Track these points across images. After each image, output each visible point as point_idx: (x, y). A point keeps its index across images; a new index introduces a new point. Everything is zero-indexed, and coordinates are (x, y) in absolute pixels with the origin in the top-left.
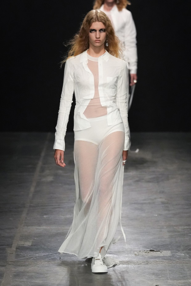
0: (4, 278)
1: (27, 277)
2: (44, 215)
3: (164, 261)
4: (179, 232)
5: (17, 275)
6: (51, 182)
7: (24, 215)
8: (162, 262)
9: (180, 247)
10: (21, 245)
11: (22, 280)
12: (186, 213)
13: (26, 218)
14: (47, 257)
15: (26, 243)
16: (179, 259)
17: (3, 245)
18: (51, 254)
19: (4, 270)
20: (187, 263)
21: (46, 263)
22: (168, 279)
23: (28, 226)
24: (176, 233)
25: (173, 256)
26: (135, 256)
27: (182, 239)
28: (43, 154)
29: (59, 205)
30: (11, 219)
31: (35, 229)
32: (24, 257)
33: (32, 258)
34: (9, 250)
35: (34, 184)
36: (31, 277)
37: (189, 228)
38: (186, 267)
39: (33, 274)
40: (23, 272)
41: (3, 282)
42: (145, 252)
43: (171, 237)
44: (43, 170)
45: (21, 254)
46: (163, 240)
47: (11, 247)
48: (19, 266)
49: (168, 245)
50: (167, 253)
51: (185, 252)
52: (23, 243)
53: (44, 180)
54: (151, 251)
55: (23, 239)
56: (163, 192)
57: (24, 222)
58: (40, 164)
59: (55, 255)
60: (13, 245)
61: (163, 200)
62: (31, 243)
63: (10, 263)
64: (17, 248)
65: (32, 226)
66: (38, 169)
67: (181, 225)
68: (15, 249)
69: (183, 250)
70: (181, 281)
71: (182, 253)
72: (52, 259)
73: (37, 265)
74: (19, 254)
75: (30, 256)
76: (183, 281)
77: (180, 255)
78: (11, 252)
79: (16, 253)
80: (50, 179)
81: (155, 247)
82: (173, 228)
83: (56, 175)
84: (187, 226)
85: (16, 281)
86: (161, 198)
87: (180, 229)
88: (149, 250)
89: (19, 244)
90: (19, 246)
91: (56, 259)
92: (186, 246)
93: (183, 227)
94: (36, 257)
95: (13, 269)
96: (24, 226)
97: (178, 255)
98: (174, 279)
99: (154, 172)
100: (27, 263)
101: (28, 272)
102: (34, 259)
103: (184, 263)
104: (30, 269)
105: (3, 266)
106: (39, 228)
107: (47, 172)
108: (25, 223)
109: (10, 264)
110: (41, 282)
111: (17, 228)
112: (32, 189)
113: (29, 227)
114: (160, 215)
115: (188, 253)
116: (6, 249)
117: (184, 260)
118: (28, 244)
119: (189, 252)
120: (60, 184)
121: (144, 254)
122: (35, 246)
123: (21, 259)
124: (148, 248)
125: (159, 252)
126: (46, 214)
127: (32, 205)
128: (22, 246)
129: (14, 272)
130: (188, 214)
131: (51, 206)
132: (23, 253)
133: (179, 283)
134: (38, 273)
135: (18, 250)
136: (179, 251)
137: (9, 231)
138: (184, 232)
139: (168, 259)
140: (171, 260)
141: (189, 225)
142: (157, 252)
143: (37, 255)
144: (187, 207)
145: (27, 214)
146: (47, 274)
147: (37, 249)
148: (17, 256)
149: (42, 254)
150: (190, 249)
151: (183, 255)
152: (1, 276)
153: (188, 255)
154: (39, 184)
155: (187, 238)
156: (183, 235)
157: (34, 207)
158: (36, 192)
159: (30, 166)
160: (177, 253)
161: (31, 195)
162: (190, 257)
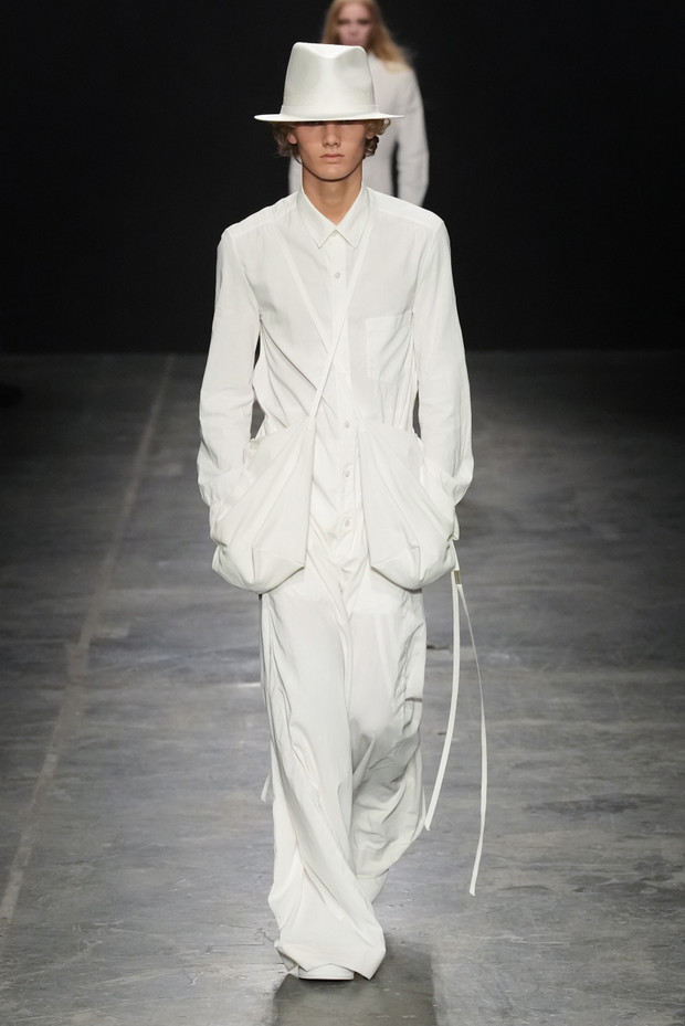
0: (60, 718)
1: (117, 716)
2: (159, 561)
4: (495, 600)
5: (92, 711)
7: (109, 561)
9: (496, 636)
10: (101, 636)
11: (105, 723)
12: (514, 553)
13: (114, 568)
14: (168, 664)
15: (113, 630)
16: (495, 666)
17: (57, 637)
18: (178, 659)
19: (61, 698)
20: (516, 678)
21: (165, 679)
23: (118, 588)
24: (489, 604)
25: (482, 659)
27: (505, 617)
28: (156, 409)
30: (77, 571)
31: (136, 597)
32: (110, 664)
33: (129, 667)
34: (71, 649)
35: (135, 484)
36: (128, 716)
37: (520, 591)
38: (513, 688)
39: (133, 707)
40: (107, 704)
41: (58, 727)
44: (155, 448)
45: (104, 657)
47: (77, 641)
48: (97, 687)
51: (510, 649)
52: (107, 631)
53: (158, 472)
55: (108, 619)
57: (109, 577)
58: (149, 432)
59: (187, 659)
60: (82, 636)
62: (128, 630)
63: (75, 680)
64: (92, 644)
65: (130, 587)
66: (144, 446)
67: (501, 584)
68: (87, 647)
69: (506, 646)
70: (502, 721)
71: (503, 653)
72: (179, 669)
73: (143, 685)
74: (98, 656)
75: (124, 662)
76: (505, 722)
77: (498, 658)
78: (78, 653)
79: (92, 657)
80: (175, 469)
84: (515, 584)
85: (92, 725)
87: (498, 592)
89: (98, 633)
90: (97, 639)
91: (190, 670)
92: (514, 636)
93: (505, 588)
94: (140, 666)
95: (83, 696)
96: (109, 588)
97: (493, 658)
100: (118, 681)
101: (120, 704)
102: (134, 671)
103: (508, 677)
104: (125, 694)
105: (57, 688)
106: (148, 592)
107: (167, 452)
108: (113, 580)
109: (75, 684)
110: (153, 727)
111: (91, 593)
112: (130, 496)
113: (122, 591)
115: (518, 653)
116: (67, 645)
117: (509, 669)
118: (120, 632)
119: (521, 649)
122: (136, 637)
123: (102, 672)
126: (164, 559)
127: (128, 535)
128: (104, 638)
129: (86, 705)
131: (176, 537)
132: (107, 655)
134: (144, 706)
135: (95, 648)
137: (71, 601)
139: (468, 669)
142: (442, 651)
143: (143, 660)
145: (118, 558)
146: (167, 707)
147: (143, 646)
148: (93, 663)
149: (156, 657)
150: (525, 644)
151: (507, 657)
152: (52, 712)
153: (517, 659)
154: (146, 483)
155: (516, 616)
156: (505, 608)
157: (134, 540)
158: (139, 504)
159: (124, 438)
160: (490, 652)
161: (126, 511)
162: (524, 663)
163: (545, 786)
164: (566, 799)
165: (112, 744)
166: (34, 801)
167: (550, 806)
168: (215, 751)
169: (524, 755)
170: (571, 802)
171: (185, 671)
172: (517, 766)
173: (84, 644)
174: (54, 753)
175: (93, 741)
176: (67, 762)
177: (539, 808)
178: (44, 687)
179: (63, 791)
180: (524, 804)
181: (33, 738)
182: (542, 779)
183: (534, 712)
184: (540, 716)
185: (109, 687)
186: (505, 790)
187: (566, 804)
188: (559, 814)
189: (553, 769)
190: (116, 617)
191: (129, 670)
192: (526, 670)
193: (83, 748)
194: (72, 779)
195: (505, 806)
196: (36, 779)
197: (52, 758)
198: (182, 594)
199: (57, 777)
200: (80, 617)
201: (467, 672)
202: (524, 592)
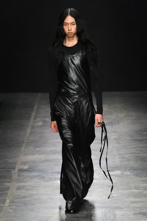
0: (10, 190)
1: (25, 190)
2: (36, 148)
3: (116, 177)
4: (126, 158)
5: (19, 188)
6: (41, 126)
7: (23, 148)
8: (114, 179)
9: (126, 168)
11: (22, 191)
12: (131, 145)
13: (25, 150)
14: (39, 176)
15: (24, 167)
16: (126, 176)
17: (9, 169)
18: (41, 174)
19: (10, 185)
20: (132, 179)
21: (38, 180)
22: (119, 190)
23: (25, 155)
24: (124, 159)
25: (122, 174)
26: (97, 174)
27: (128, 163)
28: (35, 107)
29: (46, 141)
30: (15, 151)
31: (30, 158)
32: (23, 176)
33: (28, 176)
34: (13, 172)
35: (30, 127)
36: (28, 190)
37: (133, 156)
38: (131, 182)
39: (30, 187)
40: (22, 186)
41: (9, 193)
43: (121, 161)
44: (35, 118)
45: (22, 174)
46: (116, 163)
47: (15, 170)
48: (20, 182)
49: (119, 167)
50: (118, 172)
51: (130, 171)
52: (22, 167)
53: (36, 124)
55: (23, 164)
56: (115, 132)
57: (23, 153)
58: (34, 114)
59: (44, 174)
60: (16, 168)
61: (115, 137)
62: (28, 166)
63: (14, 180)
64: (18, 170)
65: (29, 155)
66: (32, 117)
67: (127, 154)
68: (17, 171)
69: (129, 170)
70: (128, 191)
71: (128, 172)
72: (42, 177)
73: (32, 181)
74: (20, 174)
75: (27, 175)
76: (129, 191)
77: (127, 174)
78: (15, 173)
79: (18, 174)
80: (40, 124)
81: (110, 168)
82: (123, 155)
83: (44, 122)
84: (131, 154)
85: (18, 192)
86: (114, 136)
87: (127, 156)
88: (106, 170)
89: (20, 167)
90: (20, 169)
91: (45, 177)
92: (131, 168)
93: (129, 155)
94: (31, 176)
95: (16, 184)
96: (23, 155)
97: (125, 174)
98: (123, 189)
99: (109, 118)
100: (25, 180)
101: (26, 186)
102: (30, 178)
103: (129, 179)
104: (27, 184)
105: (9, 182)
106: (33, 156)
107: (38, 119)
108: (24, 153)
109: (14, 181)
110: (35, 193)
111: (18, 157)
112: (29, 131)
113: (27, 156)
114: (114, 147)
115: (132, 172)
116: (12, 171)
117: (130, 176)
118: (26, 167)
120: (47, 128)
121: (103, 173)
122: (30, 169)
123: (21, 178)
125: (113, 172)
126: (38, 147)
127: (28, 141)
128: (22, 169)
129: (17, 187)
130: (132, 146)
131: (41, 142)
132: (22, 173)
133: (126, 192)
134: (32, 187)
135: (19, 171)
136: (126, 171)
137: (13, 159)
138: (129, 158)
139: (118, 176)
140: (121, 177)
141: (132, 154)
142: (112, 172)
143: (32, 175)
144: (132, 141)
145: (25, 147)
146: (38, 187)
147: (32, 171)
148: (19, 175)
149: (35, 174)
150: (134, 170)
151: (129, 173)
152: (8, 189)
153: (132, 174)
154: (33, 127)
155: (131, 162)
156: (129, 160)
157: (30, 143)
158: (31, 133)
159: (27, 115)
160: (125, 172)
161: (28, 135)
162: (134, 175)
163: (139, 208)
164: (145, 211)
165: (24, 197)
166: (3, 212)
167: (140, 213)
168: (51, 199)
169: (134, 200)
170: (146, 212)
171: (43, 177)
172: (132, 203)
173: (16, 170)
174: (9, 200)
175: (19, 196)
176: (12, 202)
177: (138, 214)
178: (6, 182)
179: (11, 210)
180: (134, 213)
181: (3, 196)
182: (138, 206)
183: (136, 188)
184: (138, 189)
185: (23, 182)
186: (128, 209)
187: (145, 212)
188: (143, 215)
189: (141, 203)
190: (25, 163)
191: (28, 177)
192: (134, 177)
193: (16, 198)
194: (13, 206)
195: (129, 213)
196: (4, 207)
197: (8, 201)
198: (42, 157)
199: (9, 206)
200: (15, 163)
201: (118, 178)
202: (134, 156)
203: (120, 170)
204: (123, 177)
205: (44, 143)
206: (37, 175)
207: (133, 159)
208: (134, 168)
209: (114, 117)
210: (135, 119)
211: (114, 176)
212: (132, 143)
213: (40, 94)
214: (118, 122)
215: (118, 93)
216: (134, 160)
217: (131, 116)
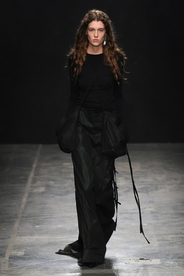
2: (36, 225)
3: (154, 269)
4: (168, 241)
6: (43, 193)
7: (16, 225)
8: (151, 271)
9: (168, 255)
10: (13, 255)
12: (175, 222)
13: (19, 228)
14: (39, 266)
15: (18, 253)
16: (168, 267)
18: (44, 264)
20: (176, 271)
21: (39, 272)
23: (20, 236)
24: (165, 242)
25: (162, 264)
26: (125, 264)
27: (171, 247)
28: (34, 166)
29: (51, 215)
30: (4, 229)
31: (27, 239)
32: (17, 266)
33: (25, 267)
34: (2, 260)
35: (26, 195)
42: (135, 260)
43: (160, 245)
44: (34, 181)
45: (14, 263)
47: (4, 257)
48: (12, 275)
49: (157, 253)
50: (156, 262)
51: (174, 260)
52: (16, 253)
53: (35, 191)
54: (141, 259)
55: (16, 248)
56: (152, 202)
57: (16, 232)
58: (32, 175)
59: (47, 264)
60: (6, 255)
61: (152, 209)
62: (24, 252)
63: (3, 272)
64: (10, 258)
65: (25, 236)
66: (30, 180)
67: (170, 234)
68: (8, 259)
69: (172, 259)
71: (171, 261)
72: (44, 268)
73: (30, 274)
74: (12, 263)
75: (22, 265)
77: (169, 263)
78: (4, 261)
79: (9, 263)
80: (42, 189)
81: (145, 255)
82: (163, 237)
83: (48, 186)
84: (175, 234)
86: (150, 207)
87: (169, 237)
88: (139, 259)
89: (12, 253)
90: (12, 256)
91: (48, 268)
92: (175, 255)
93: (171, 236)
94: (28, 266)
96: (16, 236)
97: (167, 263)
99: (143, 182)
100: (20, 272)
103: (173, 271)
106: (32, 237)
107: (39, 183)
108: (18, 233)
109: (3, 274)
111: (10, 238)
112: (24, 200)
113: (22, 237)
114: (150, 224)
117: (173, 268)
118: (21, 253)
119: (178, 260)
120: (52, 195)
121: (134, 262)
122: (27, 255)
123: (14, 269)
124: (138, 257)
125: (149, 261)
126: (38, 224)
127: (24, 215)
128: (15, 256)
130: (177, 223)
131: (43, 216)
132: (16, 262)
136: (168, 259)
137: (2, 241)
138: (173, 240)
139: (157, 267)
140: (161, 268)
141: (177, 234)
142: (147, 261)
143: (30, 264)
144: (176, 216)
145: (20, 224)
147: (30, 259)
148: (10, 265)
149: (34, 263)
150: (179, 258)
151: (173, 263)
153: (177, 264)
154: (31, 195)
155: (176, 247)
156: (172, 244)
157: (26, 217)
158: (28, 203)
159: (22, 177)
160: (166, 261)
161: (23, 206)
162: (179, 265)
171: (46, 269)
185: (17, 275)
192: (180, 268)
198: (45, 238)
200: (5, 247)
201: (157, 269)
202: (179, 237)
203: (159, 258)
204: (164, 268)
205: (47, 218)
206: (36, 264)
207: (179, 242)
208: (180, 255)
209: (149, 180)
210: (181, 184)
211: (150, 267)
212: (176, 218)
213: (40, 146)
214: (157, 189)
215: (155, 145)
216: (179, 244)
217: (175, 179)
